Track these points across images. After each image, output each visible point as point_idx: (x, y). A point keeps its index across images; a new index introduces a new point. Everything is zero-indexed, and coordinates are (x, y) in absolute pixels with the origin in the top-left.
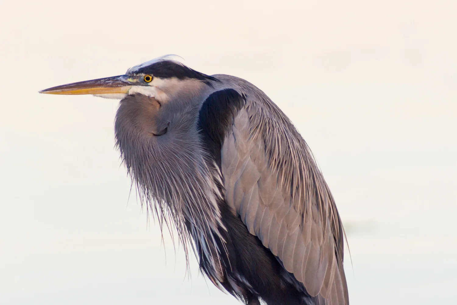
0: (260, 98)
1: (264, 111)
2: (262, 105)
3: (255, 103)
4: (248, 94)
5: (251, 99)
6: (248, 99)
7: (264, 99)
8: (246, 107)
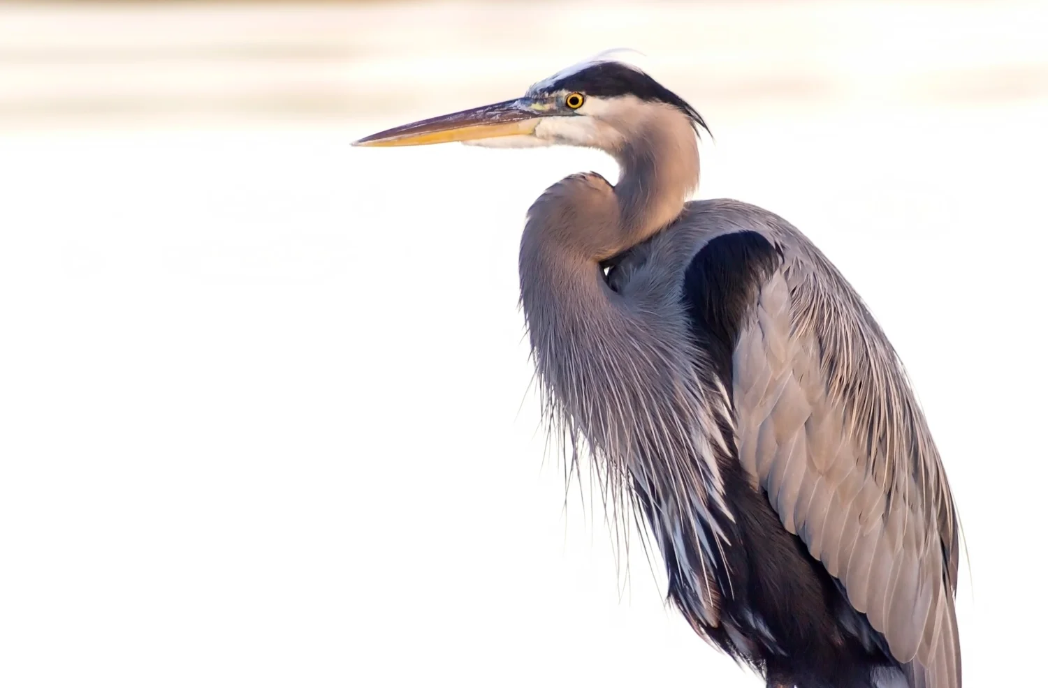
0: (811, 253)
1: (819, 279)
2: (814, 267)
3: (801, 262)
4: (786, 245)
5: (793, 253)
6: (787, 254)
7: (818, 257)
8: (784, 270)
